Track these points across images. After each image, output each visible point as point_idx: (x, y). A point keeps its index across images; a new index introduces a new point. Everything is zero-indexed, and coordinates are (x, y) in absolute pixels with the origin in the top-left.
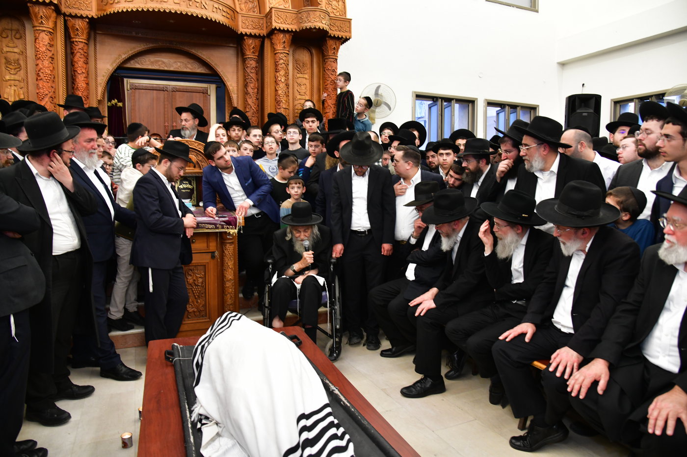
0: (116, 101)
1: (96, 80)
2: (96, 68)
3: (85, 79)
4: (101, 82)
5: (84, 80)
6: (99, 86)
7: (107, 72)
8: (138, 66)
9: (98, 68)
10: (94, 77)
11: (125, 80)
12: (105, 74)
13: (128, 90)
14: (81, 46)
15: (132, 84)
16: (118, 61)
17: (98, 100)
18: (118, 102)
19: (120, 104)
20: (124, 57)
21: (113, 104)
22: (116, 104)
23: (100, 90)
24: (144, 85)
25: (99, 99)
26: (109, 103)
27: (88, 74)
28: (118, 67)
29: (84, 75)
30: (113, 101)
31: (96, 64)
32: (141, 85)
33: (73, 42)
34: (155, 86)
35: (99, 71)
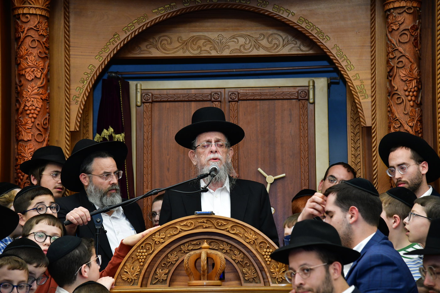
0: (111, 130)
1: (68, 89)
2: (68, 65)
3: (41, 91)
4: (77, 93)
5: (38, 94)
6: (73, 102)
7: (89, 71)
8: (156, 53)
9: (72, 65)
10: (63, 84)
11: (132, 84)
12: (85, 77)
13: (137, 106)
14: (33, 22)
15: (145, 93)
16: (112, 47)
17: (71, 132)
18: (116, 132)
19: (120, 137)
20: (124, 36)
21: (104, 139)
22: (111, 137)
23: (75, 109)
24: (171, 92)
25: (72, 129)
26: (98, 135)
27: (48, 81)
28: (111, 59)
29: (39, 83)
30: (105, 131)
31: (68, 56)
32: (165, 92)
33: (18, 17)
34: (193, 91)
35: (73, 73)
